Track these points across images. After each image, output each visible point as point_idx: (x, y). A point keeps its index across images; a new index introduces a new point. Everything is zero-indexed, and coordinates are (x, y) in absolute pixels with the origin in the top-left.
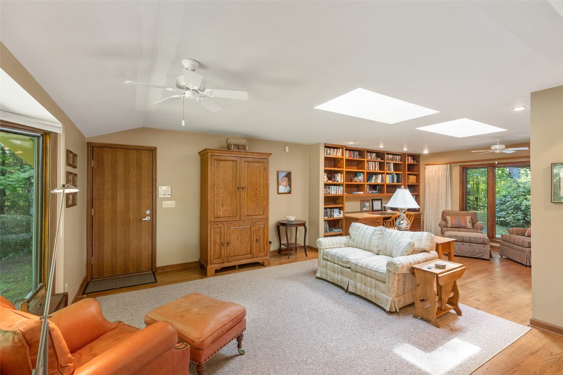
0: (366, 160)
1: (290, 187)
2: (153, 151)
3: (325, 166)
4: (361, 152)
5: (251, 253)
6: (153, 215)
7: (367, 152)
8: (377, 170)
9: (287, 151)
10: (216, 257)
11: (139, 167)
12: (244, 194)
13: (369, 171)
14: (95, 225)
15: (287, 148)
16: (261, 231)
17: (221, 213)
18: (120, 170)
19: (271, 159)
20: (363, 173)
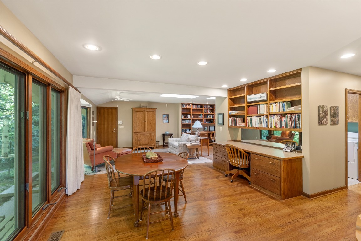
0: (203, 109)
1: (168, 120)
2: (116, 108)
3: (182, 112)
4: (201, 106)
5: (149, 144)
6: (116, 130)
7: (204, 105)
8: (210, 112)
9: (167, 106)
10: (136, 144)
11: (112, 114)
12: (146, 123)
13: (205, 113)
14: (99, 133)
15: (167, 105)
16: (153, 136)
17: (138, 130)
18: (106, 115)
19: (156, 110)
20: (202, 114)
